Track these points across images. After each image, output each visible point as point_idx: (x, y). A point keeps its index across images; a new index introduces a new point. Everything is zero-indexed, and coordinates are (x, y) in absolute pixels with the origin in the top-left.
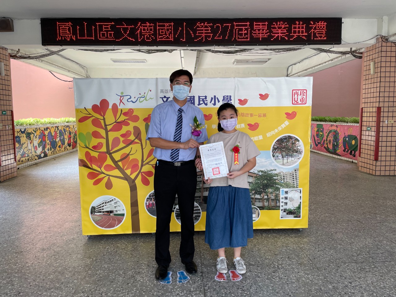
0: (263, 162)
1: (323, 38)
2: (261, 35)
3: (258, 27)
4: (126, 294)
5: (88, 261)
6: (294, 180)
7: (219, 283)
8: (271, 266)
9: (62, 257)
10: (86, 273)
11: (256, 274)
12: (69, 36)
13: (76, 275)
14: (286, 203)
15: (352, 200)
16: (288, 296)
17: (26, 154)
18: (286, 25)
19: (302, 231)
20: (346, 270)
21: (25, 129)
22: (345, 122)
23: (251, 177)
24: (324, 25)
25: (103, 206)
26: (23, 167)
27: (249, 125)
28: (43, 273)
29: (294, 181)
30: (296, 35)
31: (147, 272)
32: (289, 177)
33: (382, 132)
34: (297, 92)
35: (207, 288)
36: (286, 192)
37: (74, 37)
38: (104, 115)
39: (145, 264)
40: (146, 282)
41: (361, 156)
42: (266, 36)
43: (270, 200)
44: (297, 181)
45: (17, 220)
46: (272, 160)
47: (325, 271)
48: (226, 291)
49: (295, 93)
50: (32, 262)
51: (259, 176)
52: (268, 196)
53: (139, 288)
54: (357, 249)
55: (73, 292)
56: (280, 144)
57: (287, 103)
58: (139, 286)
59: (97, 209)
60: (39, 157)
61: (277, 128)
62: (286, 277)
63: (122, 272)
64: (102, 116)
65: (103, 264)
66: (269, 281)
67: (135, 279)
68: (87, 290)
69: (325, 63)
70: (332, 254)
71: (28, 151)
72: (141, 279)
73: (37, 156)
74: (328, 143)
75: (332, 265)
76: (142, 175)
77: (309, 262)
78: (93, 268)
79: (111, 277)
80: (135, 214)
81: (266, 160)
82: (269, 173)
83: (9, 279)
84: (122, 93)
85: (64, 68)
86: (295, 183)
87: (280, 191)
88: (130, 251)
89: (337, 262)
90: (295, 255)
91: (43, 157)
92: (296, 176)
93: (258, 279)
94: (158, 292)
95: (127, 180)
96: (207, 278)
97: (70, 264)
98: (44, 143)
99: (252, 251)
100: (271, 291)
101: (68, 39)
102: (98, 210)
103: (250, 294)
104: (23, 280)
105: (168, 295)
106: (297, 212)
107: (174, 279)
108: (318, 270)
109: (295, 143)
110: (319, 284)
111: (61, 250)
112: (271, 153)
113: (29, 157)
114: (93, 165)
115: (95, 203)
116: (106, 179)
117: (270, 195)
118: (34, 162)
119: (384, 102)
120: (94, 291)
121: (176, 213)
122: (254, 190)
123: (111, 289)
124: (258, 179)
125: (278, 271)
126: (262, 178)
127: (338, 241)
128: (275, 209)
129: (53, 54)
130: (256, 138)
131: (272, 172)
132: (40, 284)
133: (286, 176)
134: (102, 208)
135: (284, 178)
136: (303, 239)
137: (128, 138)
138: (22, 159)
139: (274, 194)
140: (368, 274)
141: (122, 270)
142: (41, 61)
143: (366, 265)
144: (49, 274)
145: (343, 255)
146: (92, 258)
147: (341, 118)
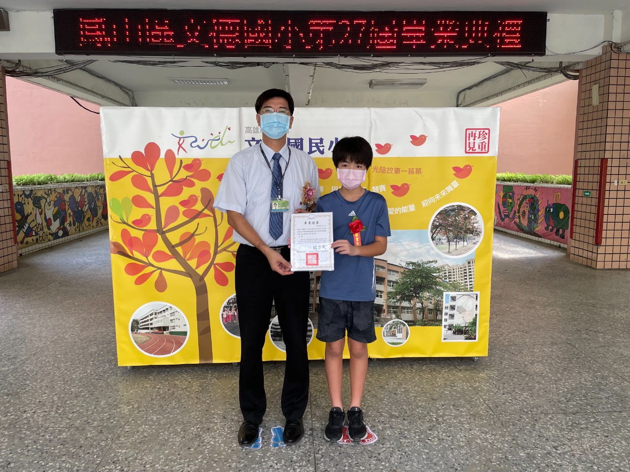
0: (415, 249)
1: (517, 44)
4: (186, 465)
5: (126, 410)
6: (466, 279)
7: (339, 448)
8: (426, 419)
9: (82, 403)
10: (121, 429)
11: (400, 432)
13: (105, 433)
14: (452, 316)
15: (559, 309)
16: (452, 469)
17: (34, 232)
19: (478, 360)
20: (548, 426)
21: (32, 191)
22: (547, 182)
23: (396, 274)
25: (151, 319)
26: (28, 253)
27: (393, 187)
28: (50, 430)
29: (466, 281)
31: (222, 428)
32: (458, 273)
33: (609, 198)
34: (474, 132)
35: (320, 456)
36: (454, 299)
38: (153, 168)
39: (218, 414)
40: (220, 446)
41: (574, 238)
42: (423, 41)
43: (426, 310)
44: (471, 280)
46: (430, 245)
47: (514, 427)
48: (350, 461)
49: (469, 134)
50: (33, 411)
51: (408, 272)
52: (422, 304)
53: (207, 455)
54: (566, 390)
55: (98, 462)
56: (444, 219)
57: (456, 151)
58: (207, 452)
59: (142, 324)
60: (55, 236)
61: (438, 192)
62: (449, 437)
63: (181, 429)
64: (148, 170)
65: (150, 415)
66: (421, 445)
67: (201, 441)
68: (120, 458)
69: (519, 86)
70: (525, 398)
71: (36, 227)
72: (211, 441)
73: (52, 234)
74: (521, 216)
75: (525, 417)
76: (215, 267)
77: (488, 412)
78: (133, 422)
79: (162, 437)
80: (204, 332)
81: (420, 246)
82: (425, 266)
84: (182, 132)
85: (95, 93)
86: (468, 283)
87: (443, 295)
88: (195, 392)
89: (534, 413)
90: (464, 400)
91: (62, 237)
92: (471, 272)
93: (403, 440)
94: (239, 462)
95: (190, 276)
96: (321, 439)
97: (95, 414)
98: (63, 214)
99: (395, 394)
100: (425, 462)
101: (98, 44)
103: (389, 466)
104: (16, 441)
105: (254, 468)
106: (471, 330)
107: (266, 440)
108: (503, 425)
109: (469, 218)
110: (504, 449)
111: (81, 392)
112: (430, 235)
113: (38, 236)
114: (134, 252)
115: (139, 313)
116: (155, 276)
117: (426, 302)
118: (46, 244)
119: (613, 150)
120: (132, 461)
121: (271, 332)
122: (400, 294)
123: (161, 456)
124: (407, 276)
125: (437, 428)
127: (535, 378)
128: (434, 325)
129: (76, 69)
130: (404, 209)
131: (430, 264)
132: (45, 448)
133: (454, 272)
134: (150, 322)
135: (451, 275)
136: (479, 374)
137: (193, 208)
138: (26, 239)
139: (433, 302)
140: (584, 434)
141: (180, 425)
142: (56, 80)
143: (580, 417)
144: (60, 431)
145: (543, 401)
146: (132, 405)
147: (542, 176)
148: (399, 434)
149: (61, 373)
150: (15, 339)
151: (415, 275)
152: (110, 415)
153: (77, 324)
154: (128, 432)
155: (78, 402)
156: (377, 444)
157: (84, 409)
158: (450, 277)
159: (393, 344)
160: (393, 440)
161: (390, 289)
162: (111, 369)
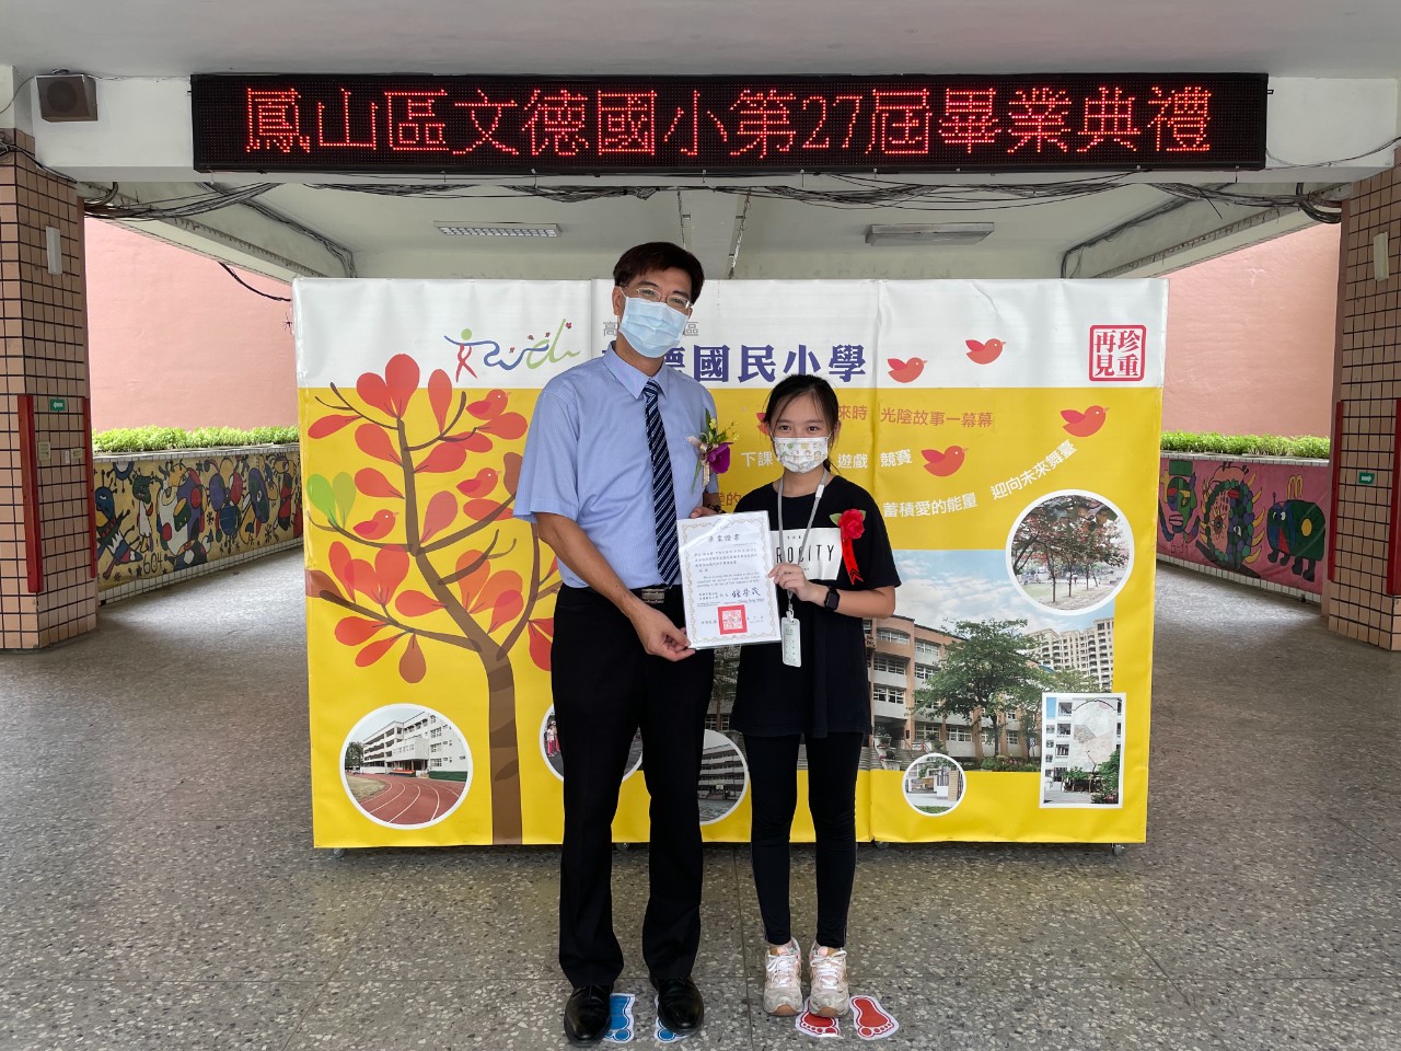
0: (978, 592)
1: (1199, 146)
2: (969, 134)
3: (959, 107)
5: (331, 945)
6: (1095, 664)
7: (811, 1046)
8: (1008, 986)
9: (236, 927)
10: (320, 988)
11: (950, 1013)
12: (288, 136)
13: (285, 996)
14: (1064, 749)
15: (1307, 741)
17: (132, 553)
18: (1062, 98)
19: (1123, 852)
20: (1294, 1006)
21: (131, 464)
22: (1271, 454)
23: (933, 649)
24: (1200, 98)
25: (389, 744)
26: (119, 598)
27: (929, 454)
28: (165, 986)
29: (1094, 667)
30: (1099, 137)
31: (543, 993)
32: (1074, 649)
34: (1109, 334)
36: (1066, 708)
37: (305, 141)
38: (402, 410)
39: (535, 961)
40: (541, 1033)
41: (1337, 580)
42: (990, 138)
43: (1004, 734)
44: (1105, 666)
45: (86, 786)
46: (1010, 585)
47: (1215, 1008)
49: (1098, 337)
50: (127, 944)
51: (961, 645)
52: (994, 719)
54: (1332, 925)
56: (1043, 527)
57: (1069, 374)
58: (511, 1046)
59: (370, 754)
60: (178, 562)
61: (1029, 467)
62: (1063, 1027)
63: (453, 992)
64: (391, 413)
65: (383, 959)
66: (1000, 1044)
67: (497, 1019)
69: (1204, 237)
70: (1238, 942)
71: (137, 543)
72: (521, 1020)
73: (171, 559)
74: (1212, 528)
75: (1239, 985)
76: (532, 631)
77: (1151, 971)
78: (347, 972)
79: (410, 1010)
80: (505, 775)
81: (989, 586)
82: (1000, 632)
83: (42, 1003)
84: (467, 334)
85: (271, 254)
86: (1100, 674)
87: (1041, 700)
88: (484, 909)
89: (1259, 976)
90: (1097, 944)
91: (193, 564)
92: (1105, 647)
93: (957, 1032)
95: (477, 648)
96: (768, 1023)
97: (264, 954)
98: (195, 514)
99: (935, 926)
101: (285, 148)
102: (371, 757)
104: (91, 1009)
106: (1106, 781)
107: (643, 1023)
108: (1189, 1004)
109: (1099, 525)
111: (234, 903)
112: (1009, 561)
113: (141, 563)
114: (358, 594)
115: (363, 731)
116: (401, 646)
117: (1002, 714)
118: (159, 579)
122: (943, 695)
124: (959, 655)
125: (1035, 1006)
126: (973, 649)
127: (1260, 896)
128: (1022, 770)
129: (234, 203)
130: (952, 504)
131: (1011, 628)
132: (154, 1027)
133: (1065, 647)
134: (386, 750)
135: (1058, 654)
136: (1128, 884)
137: (486, 498)
138: (116, 569)
139: (1018, 714)
140: (1378, 1026)
141: (451, 981)
142: (190, 225)
143: (1368, 987)
144: (186, 989)
145: (1281, 950)
146: (346, 935)
147: (1259, 440)
148: (948, 1017)
149: (190, 861)
150: (91, 784)
151: (978, 653)
152: (297, 956)
153: (223, 754)
154: (337, 997)
155: (226, 928)
156: (898, 1040)
157: (240, 942)
158: (1057, 658)
159: (928, 809)
160: (934, 1032)
161: (922, 684)
162: (299, 854)
